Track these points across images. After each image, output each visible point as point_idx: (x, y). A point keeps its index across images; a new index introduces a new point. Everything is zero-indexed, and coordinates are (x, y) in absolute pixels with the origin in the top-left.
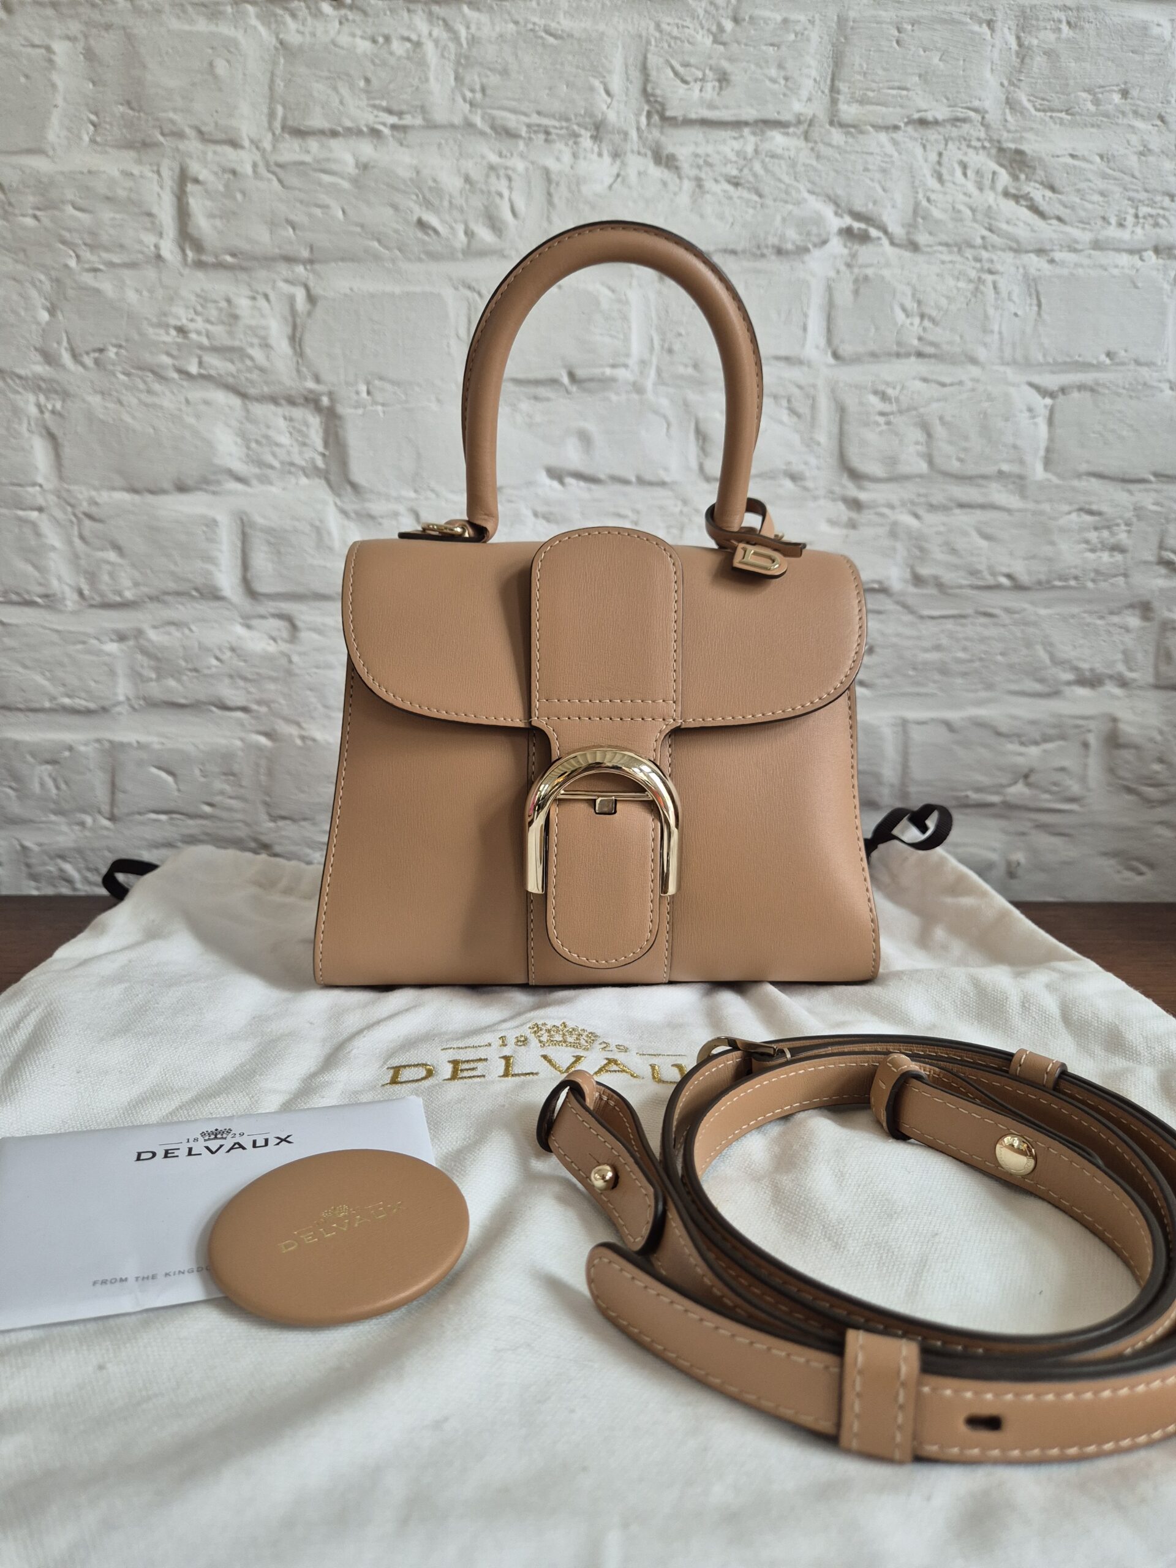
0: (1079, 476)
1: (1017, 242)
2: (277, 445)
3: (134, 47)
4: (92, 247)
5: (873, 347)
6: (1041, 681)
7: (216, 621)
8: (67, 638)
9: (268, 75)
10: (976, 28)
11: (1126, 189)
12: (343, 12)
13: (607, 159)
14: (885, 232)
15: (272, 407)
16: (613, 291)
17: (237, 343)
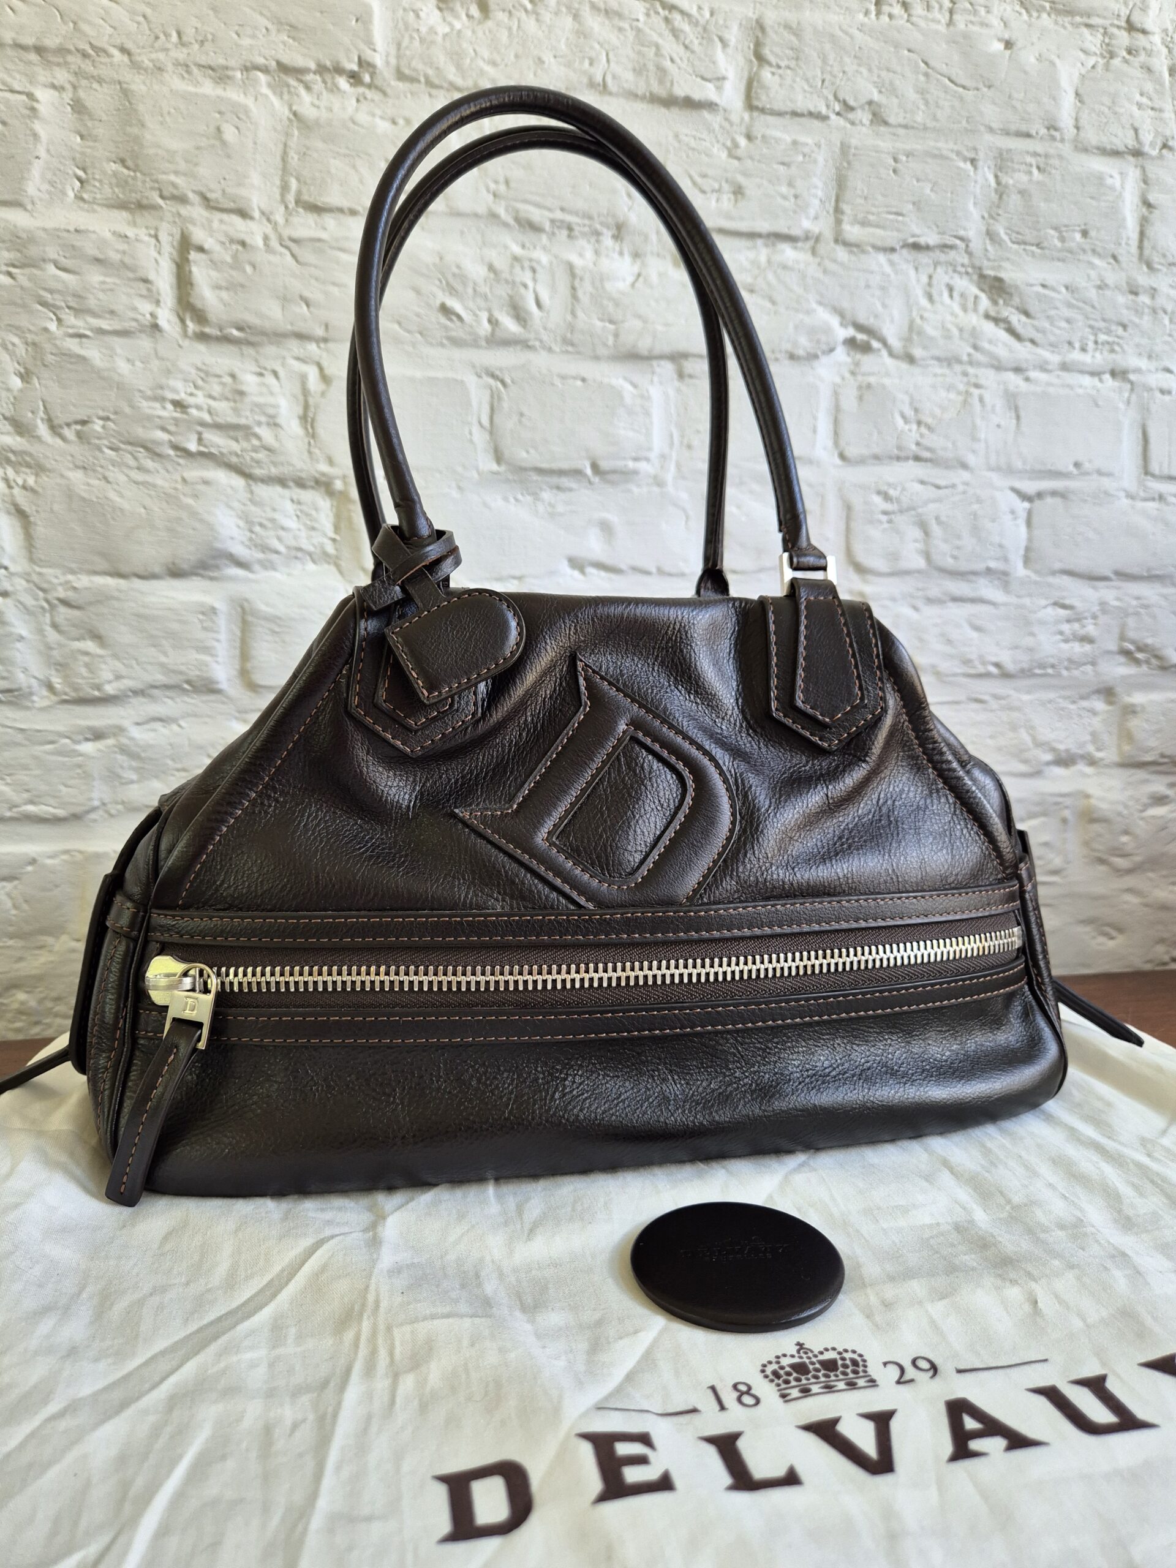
0: (1054, 573)
1: (999, 360)
2: (283, 528)
3: (130, 103)
4: (78, 312)
5: (876, 450)
6: (1025, 761)
7: (209, 716)
8: (32, 737)
9: (281, 146)
10: (961, 164)
11: (1087, 318)
12: (361, 90)
13: (627, 258)
14: (885, 343)
15: (279, 489)
16: (635, 386)
17: (243, 421)
